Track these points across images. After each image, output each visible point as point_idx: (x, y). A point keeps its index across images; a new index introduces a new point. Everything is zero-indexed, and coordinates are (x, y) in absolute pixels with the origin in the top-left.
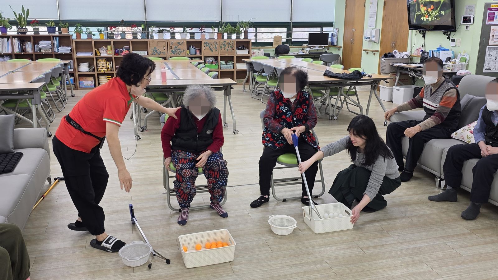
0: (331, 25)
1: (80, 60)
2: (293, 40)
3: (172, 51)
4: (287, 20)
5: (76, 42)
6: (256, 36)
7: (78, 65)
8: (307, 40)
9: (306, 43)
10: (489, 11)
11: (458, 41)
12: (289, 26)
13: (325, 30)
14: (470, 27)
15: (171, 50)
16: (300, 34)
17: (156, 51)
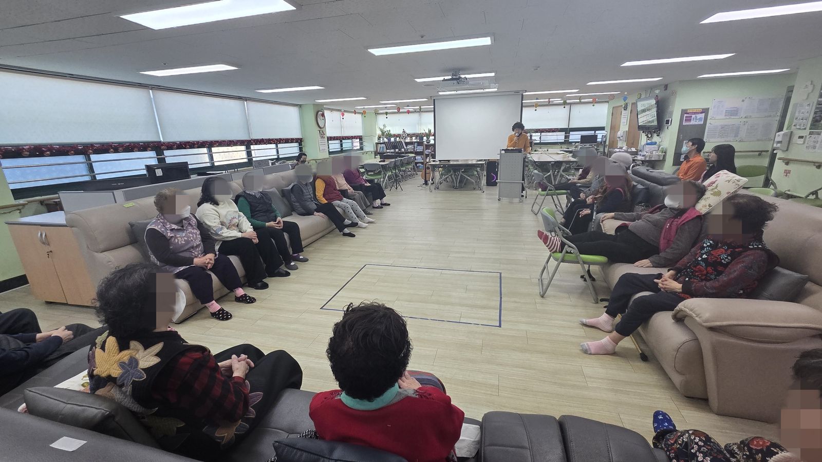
0: (602, 129)
1: (427, 156)
2: (570, 141)
4: (565, 126)
5: (426, 145)
6: (540, 138)
7: (426, 158)
8: (580, 140)
9: (578, 142)
10: (685, 115)
11: (663, 138)
12: (567, 131)
13: (597, 132)
14: (670, 127)
16: (575, 137)
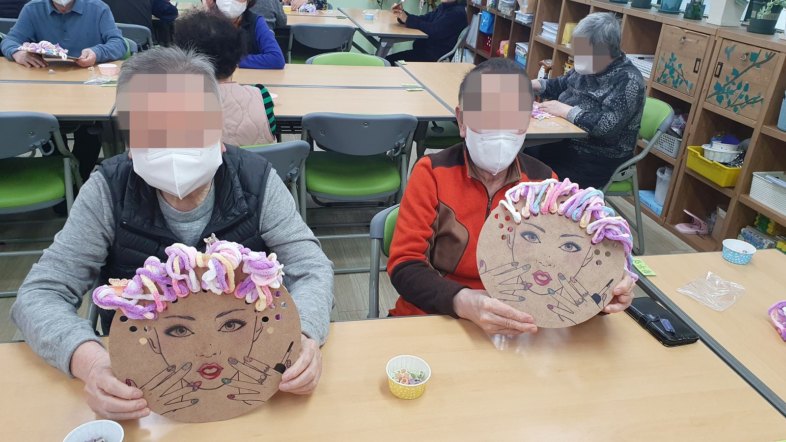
3: (717, 86)
15: (715, 80)
17: (672, 70)
